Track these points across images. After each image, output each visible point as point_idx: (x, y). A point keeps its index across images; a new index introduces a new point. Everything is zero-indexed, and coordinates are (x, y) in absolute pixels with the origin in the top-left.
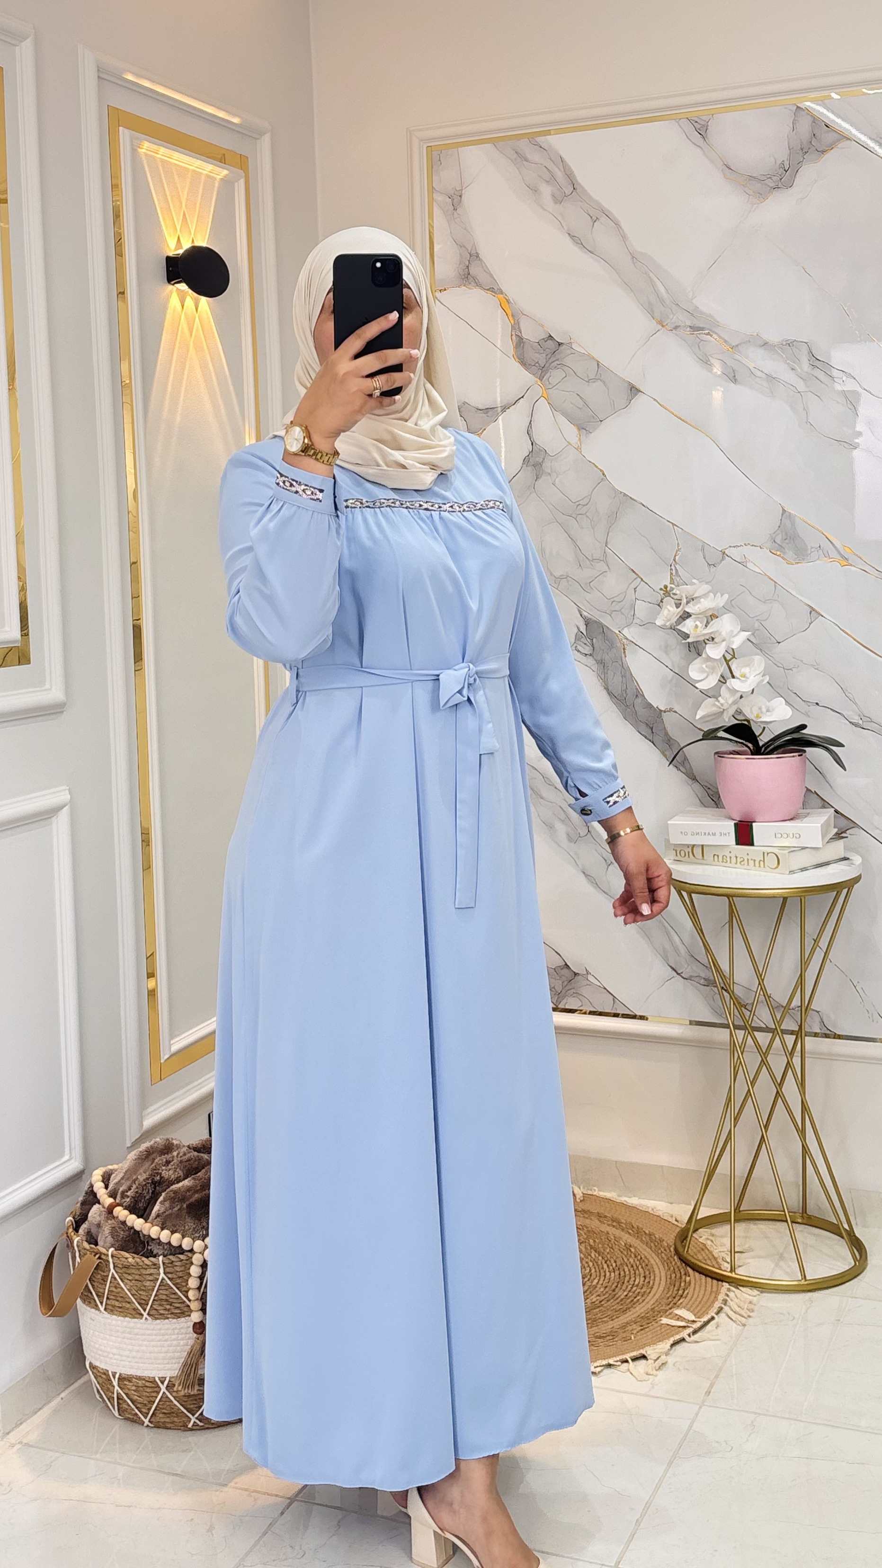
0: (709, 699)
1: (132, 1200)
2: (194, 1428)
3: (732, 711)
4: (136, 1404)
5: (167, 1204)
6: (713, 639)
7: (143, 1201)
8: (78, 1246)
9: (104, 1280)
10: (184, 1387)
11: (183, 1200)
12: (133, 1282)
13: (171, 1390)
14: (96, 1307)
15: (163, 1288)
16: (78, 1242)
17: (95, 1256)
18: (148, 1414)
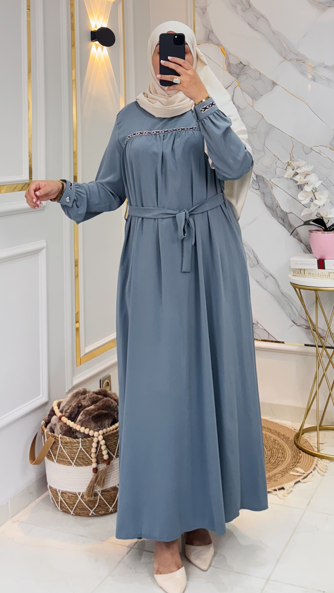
0: (306, 208)
1: (69, 414)
2: (92, 516)
3: (315, 213)
4: (68, 504)
5: (84, 416)
6: (307, 183)
7: (74, 414)
8: (46, 434)
9: (57, 448)
10: (88, 496)
11: (90, 414)
12: (69, 449)
13: (83, 498)
14: (53, 460)
15: (81, 452)
16: (46, 432)
17: (53, 438)
18: (73, 509)
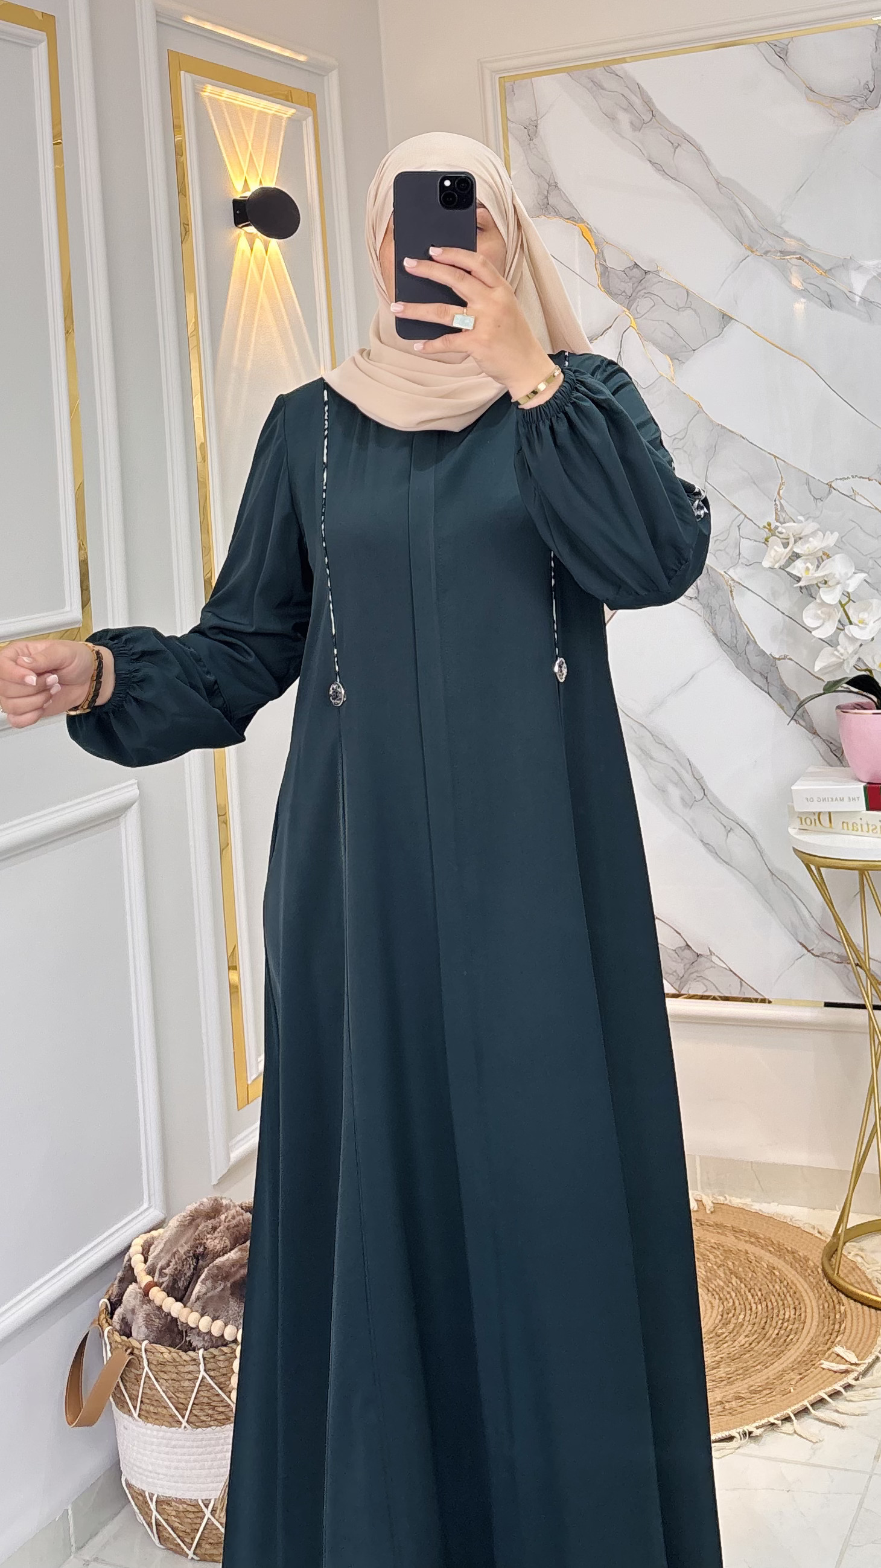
0: (827, 648)
1: (172, 1279)
3: (853, 661)
4: (177, 1531)
5: (209, 1283)
7: (183, 1279)
9: (138, 1378)
11: (227, 1277)
12: (169, 1381)
14: (130, 1412)
15: (204, 1388)
16: (110, 1332)
17: (126, 1351)
18: (192, 1544)
